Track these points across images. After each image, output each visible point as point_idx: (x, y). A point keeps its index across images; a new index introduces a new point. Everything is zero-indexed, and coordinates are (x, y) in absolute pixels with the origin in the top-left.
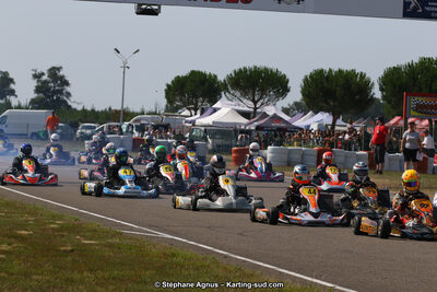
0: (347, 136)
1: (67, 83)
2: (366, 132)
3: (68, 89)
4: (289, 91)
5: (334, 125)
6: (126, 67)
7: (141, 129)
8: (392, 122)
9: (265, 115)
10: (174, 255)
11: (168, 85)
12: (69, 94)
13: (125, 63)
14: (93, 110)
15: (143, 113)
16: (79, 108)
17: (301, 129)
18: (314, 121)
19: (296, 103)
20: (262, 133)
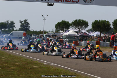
0: (104, 38)
1: (29, 24)
2: (109, 37)
3: (29, 26)
4: (88, 26)
5: (100, 35)
6: (45, 20)
7: (49, 36)
8: (116, 34)
9: (82, 32)
10: (58, 70)
11: (56, 24)
12: (29, 27)
13: (44, 18)
14: (36, 31)
15: (49, 32)
16: (32, 31)
17: (92, 36)
18: (95, 34)
19: (90, 29)
20: (81, 37)
